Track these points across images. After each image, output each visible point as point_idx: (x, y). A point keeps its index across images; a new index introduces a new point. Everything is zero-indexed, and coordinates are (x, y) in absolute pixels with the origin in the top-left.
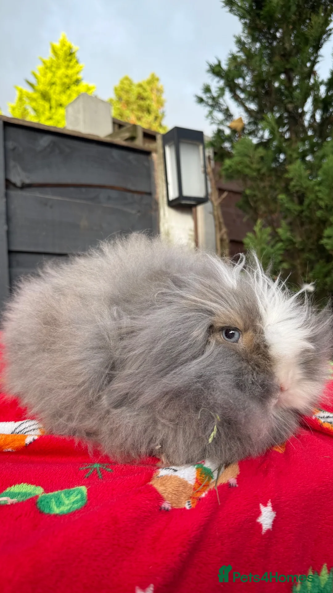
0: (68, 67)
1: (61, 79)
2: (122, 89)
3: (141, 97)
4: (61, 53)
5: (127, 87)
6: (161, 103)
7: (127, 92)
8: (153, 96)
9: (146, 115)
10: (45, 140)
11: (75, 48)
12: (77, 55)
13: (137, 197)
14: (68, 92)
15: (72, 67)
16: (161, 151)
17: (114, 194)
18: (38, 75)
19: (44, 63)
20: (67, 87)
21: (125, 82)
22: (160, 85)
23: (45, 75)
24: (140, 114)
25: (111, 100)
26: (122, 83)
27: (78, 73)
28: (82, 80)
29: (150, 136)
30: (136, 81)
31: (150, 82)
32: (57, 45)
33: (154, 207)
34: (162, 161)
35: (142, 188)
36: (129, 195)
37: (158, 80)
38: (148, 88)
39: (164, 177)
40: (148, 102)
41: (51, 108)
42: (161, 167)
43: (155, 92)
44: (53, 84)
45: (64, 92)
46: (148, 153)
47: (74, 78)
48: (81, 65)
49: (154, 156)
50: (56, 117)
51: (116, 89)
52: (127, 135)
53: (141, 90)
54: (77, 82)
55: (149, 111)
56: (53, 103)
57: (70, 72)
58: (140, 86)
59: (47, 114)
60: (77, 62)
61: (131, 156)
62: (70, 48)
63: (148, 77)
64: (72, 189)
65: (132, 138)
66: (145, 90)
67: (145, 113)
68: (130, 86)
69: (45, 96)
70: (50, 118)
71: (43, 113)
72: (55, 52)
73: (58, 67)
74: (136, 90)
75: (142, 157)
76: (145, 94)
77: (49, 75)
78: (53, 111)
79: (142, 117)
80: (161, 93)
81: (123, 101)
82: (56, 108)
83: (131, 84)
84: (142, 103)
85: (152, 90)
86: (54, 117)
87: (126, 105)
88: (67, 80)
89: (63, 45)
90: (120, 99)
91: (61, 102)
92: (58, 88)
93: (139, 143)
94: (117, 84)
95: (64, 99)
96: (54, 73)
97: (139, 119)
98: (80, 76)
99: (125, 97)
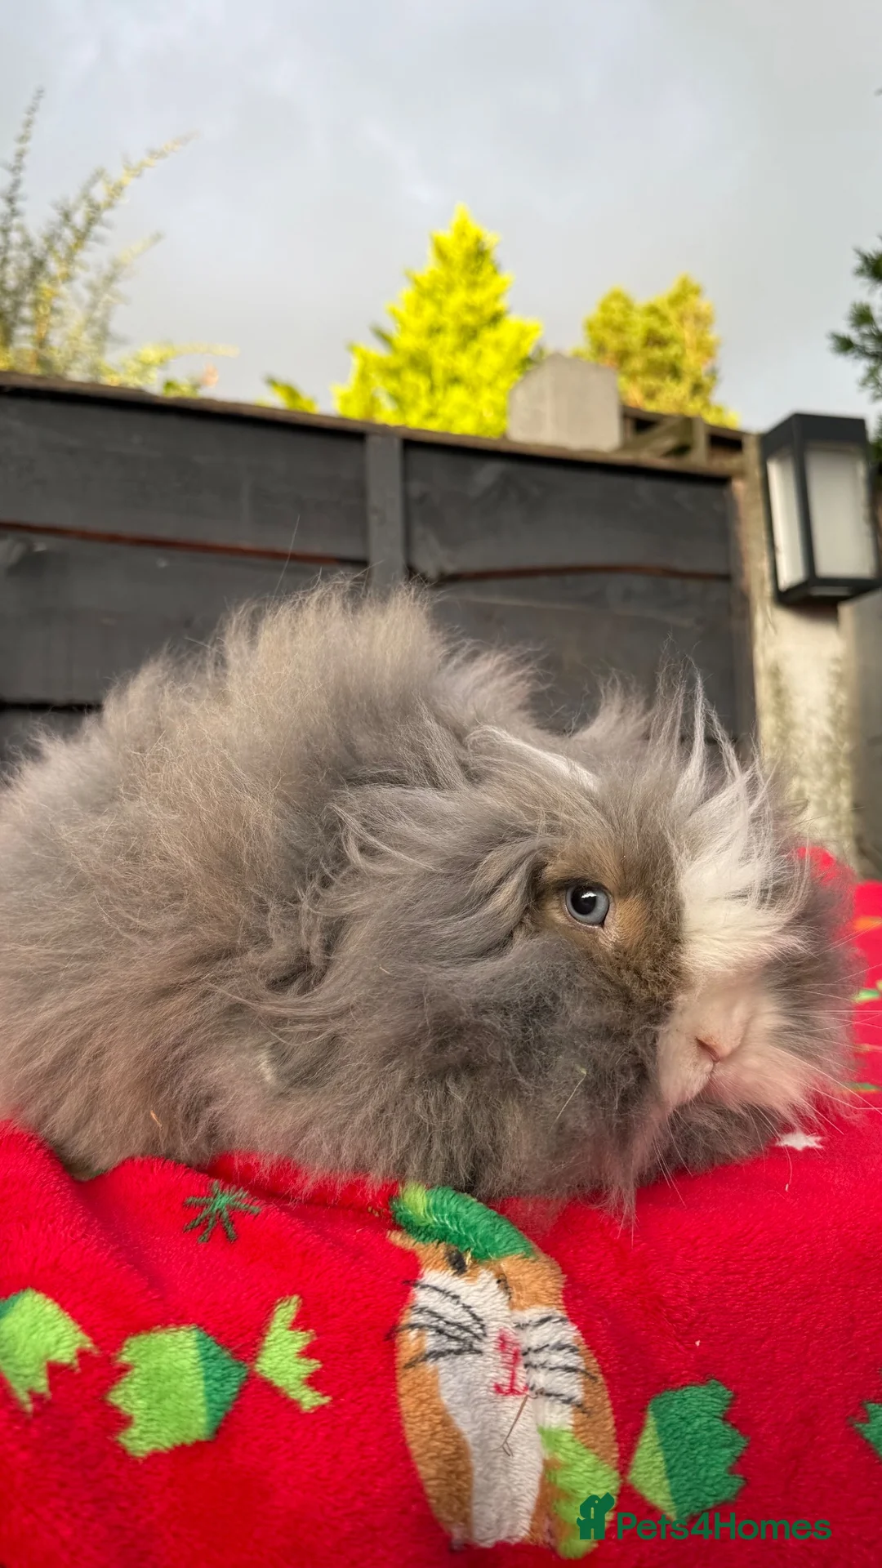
0: (473, 285)
1: (456, 316)
2: (608, 324)
3: (654, 340)
4: (457, 255)
5: (618, 318)
6: (707, 350)
7: (619, 329)
8: (687, 334)
9: (669, 382)
10: (487, 474)
11: (491, 239)
12: (496, 254)
13: (694, 587)
14: (475, 346)
15: (484, 285)
16: (757, 474)
17: (639, 583)
18: (404, 314)
19: (416, 282)
20: (469, 335)
21: (614, 305)
22: (703, 304)
23: (418, 309)
24: (653, 382)
25: (577, 357)
26: (605, 308)
27: (497, 298)
28: (508, 312)
29: (726, 441)
30: (641, 301)
31: (677, 300)
32: (447, 237)
33: (738, 609)
34: (759, 496)
35: (708, 563)
36: (674, 583)
37: (697, 291)
38: (672, 315)
39: (764, 537)
40: (673, 350)
41: (432, 389)
42: (758, 512)
43: (689, 324)
44: (435, 331)
45: (463, 346)
46: (721, 481)
47: (488, 311)
48: (506, 278)
49: (739, 486)
50: (447, 410)
51: (590, 327)
52: (669, 443)
53: (654, 322)
54: (495, 319)
55: (675, 372)
56: (439, 376)
57: (479, 297)
58: (653, 311)
59: (424, 405)
60: (496, 271)
61: (682, 493)
62: (478, 241)
63: (671, 287)
64: (544, 580)
65: (682, 450)
66: (664, 319)
67: (668, 379)
68: (626, 315)
69: (419, 363)
70: (431, 415)
71: (414, 404)
72: (442, 255)
73: (450, 288)
74: (640, 325)
75: (707, 491)
76: (665, 331)
77: (429, 310)
78: (439, 396)
79: (659, 389)
80: (706, 325)
81: (610, 355)
82: (445, 389)
83: (628, 306)
84: (657, 353)
85: (682, 319)
86: (441, 411)
87: (616, 364)
88: (470, 319)
89: (462, 235)
90: (600, 348)
91: (458, 373)
92: (449, 340)
93: (700, 458)
94: (593, 312)
95: (463, 363)
96: (440, 305)
97: (651, 395)
98: (500, 305)
99: (613, 343)
